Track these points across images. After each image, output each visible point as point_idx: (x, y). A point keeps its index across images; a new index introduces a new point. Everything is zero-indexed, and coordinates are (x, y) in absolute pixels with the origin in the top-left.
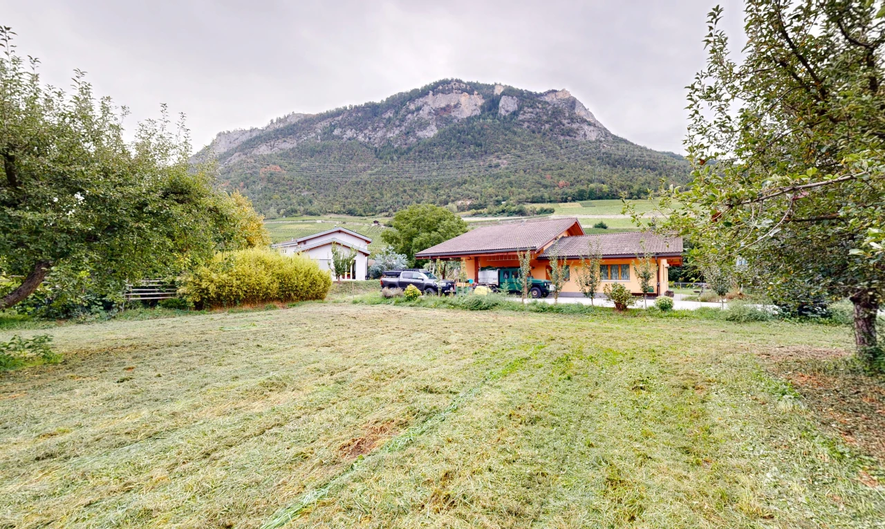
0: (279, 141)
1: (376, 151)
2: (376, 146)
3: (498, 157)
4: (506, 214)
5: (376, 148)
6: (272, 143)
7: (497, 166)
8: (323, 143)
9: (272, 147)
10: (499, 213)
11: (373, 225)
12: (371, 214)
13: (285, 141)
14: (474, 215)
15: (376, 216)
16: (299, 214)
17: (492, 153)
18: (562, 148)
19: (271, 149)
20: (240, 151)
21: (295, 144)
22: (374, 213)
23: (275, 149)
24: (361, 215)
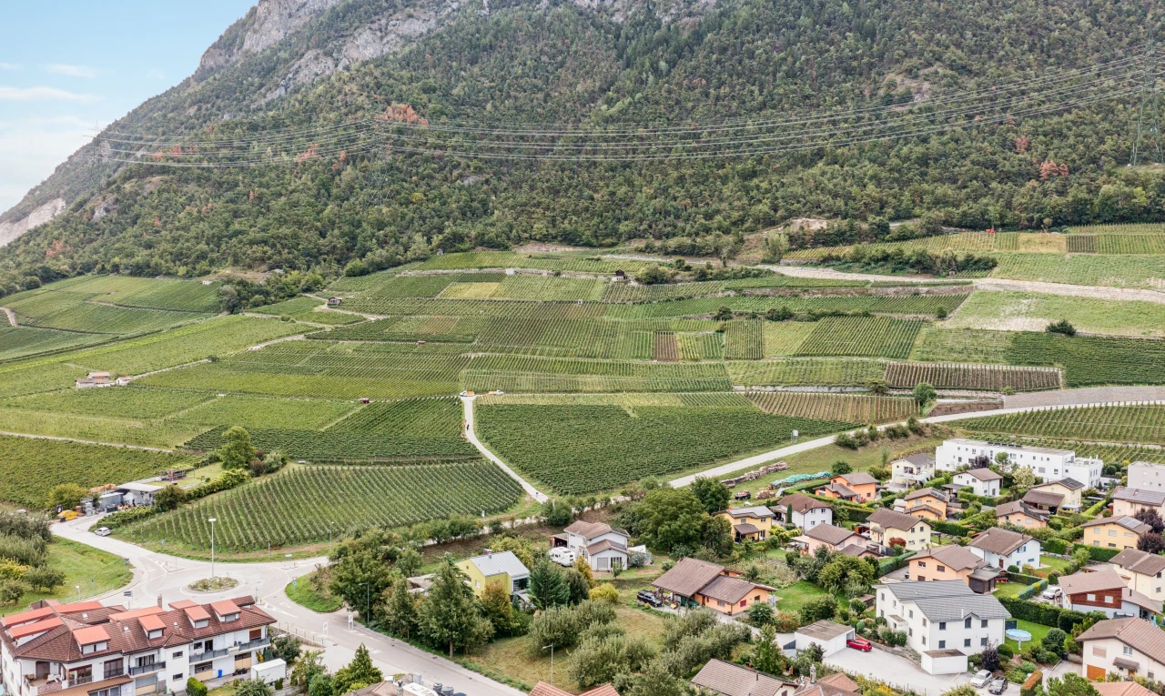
0: (398, 15)
1: (618, 37)
2: (618, 18)
3: (911, 73)
4: (890, 265)
5: (619, 28)
6: (383, 21)
7: (906, 98)
8: (497, 15)
9: (384, 31)
10: (877, 261)
11: (614, 279)
12: (609, 241)
13: (410, 16)
14: (826, 261)
15: (620, 248)
16: (467, 245)
17: (897, 61)
18: (1096, 23)
19: (382, 38)
20: (318, 46)
21: (433, 21)
22: (614, 240)
23: (389, 38)
24: (589, 245)
